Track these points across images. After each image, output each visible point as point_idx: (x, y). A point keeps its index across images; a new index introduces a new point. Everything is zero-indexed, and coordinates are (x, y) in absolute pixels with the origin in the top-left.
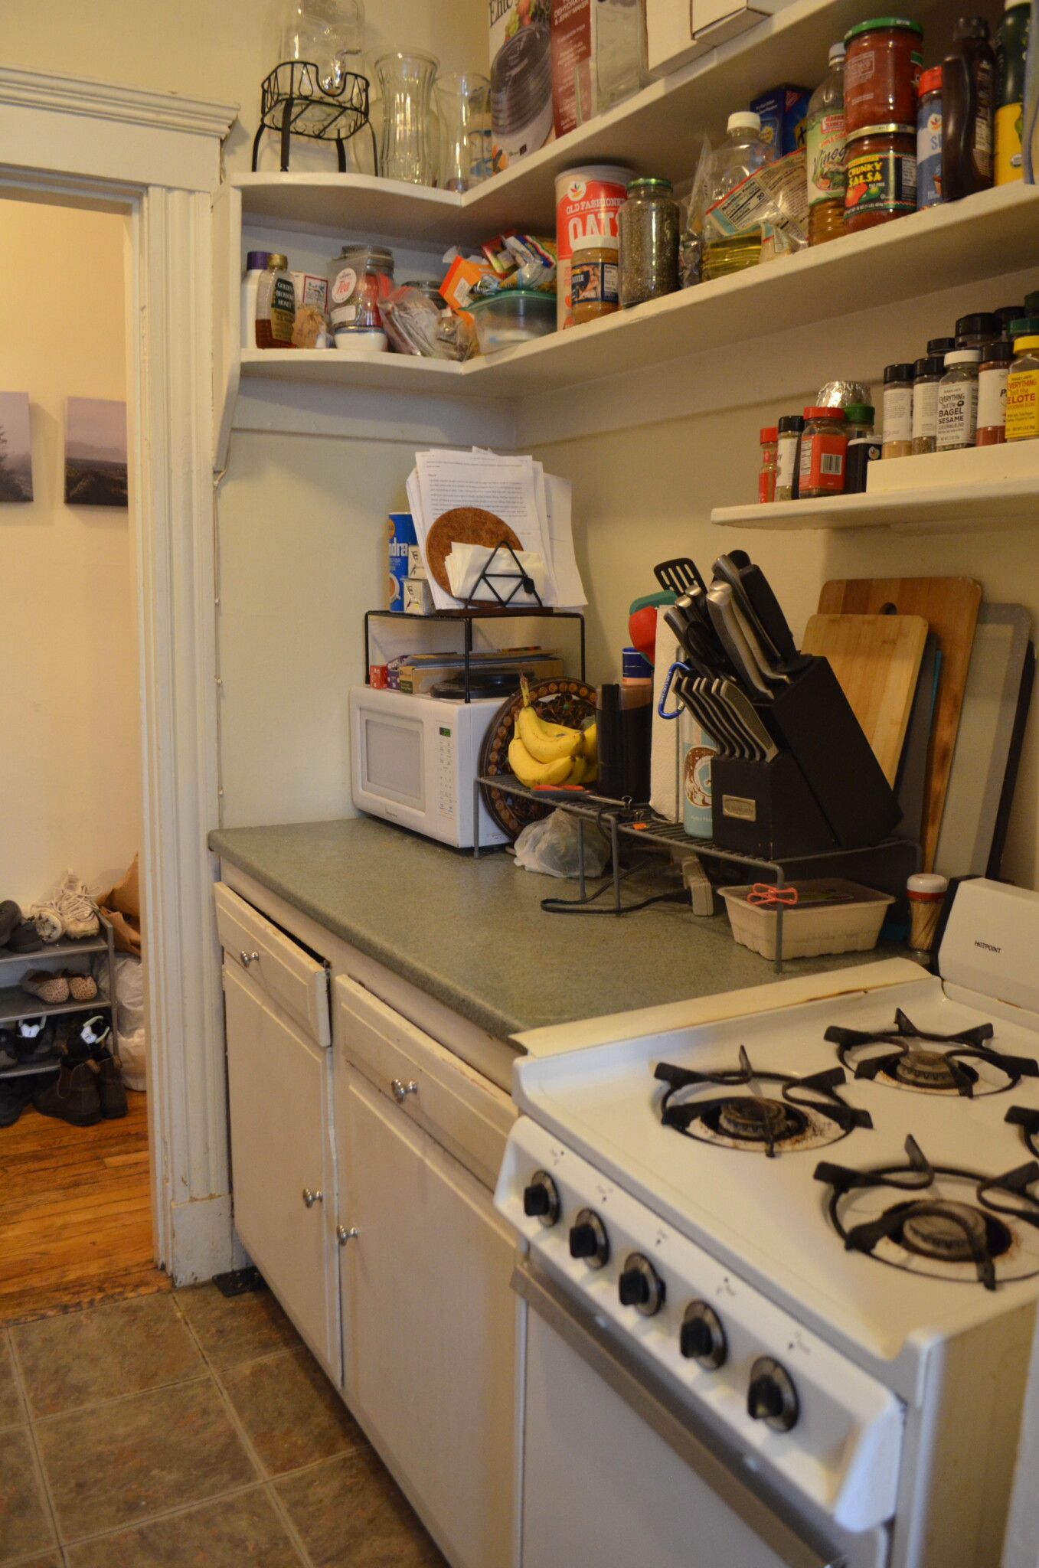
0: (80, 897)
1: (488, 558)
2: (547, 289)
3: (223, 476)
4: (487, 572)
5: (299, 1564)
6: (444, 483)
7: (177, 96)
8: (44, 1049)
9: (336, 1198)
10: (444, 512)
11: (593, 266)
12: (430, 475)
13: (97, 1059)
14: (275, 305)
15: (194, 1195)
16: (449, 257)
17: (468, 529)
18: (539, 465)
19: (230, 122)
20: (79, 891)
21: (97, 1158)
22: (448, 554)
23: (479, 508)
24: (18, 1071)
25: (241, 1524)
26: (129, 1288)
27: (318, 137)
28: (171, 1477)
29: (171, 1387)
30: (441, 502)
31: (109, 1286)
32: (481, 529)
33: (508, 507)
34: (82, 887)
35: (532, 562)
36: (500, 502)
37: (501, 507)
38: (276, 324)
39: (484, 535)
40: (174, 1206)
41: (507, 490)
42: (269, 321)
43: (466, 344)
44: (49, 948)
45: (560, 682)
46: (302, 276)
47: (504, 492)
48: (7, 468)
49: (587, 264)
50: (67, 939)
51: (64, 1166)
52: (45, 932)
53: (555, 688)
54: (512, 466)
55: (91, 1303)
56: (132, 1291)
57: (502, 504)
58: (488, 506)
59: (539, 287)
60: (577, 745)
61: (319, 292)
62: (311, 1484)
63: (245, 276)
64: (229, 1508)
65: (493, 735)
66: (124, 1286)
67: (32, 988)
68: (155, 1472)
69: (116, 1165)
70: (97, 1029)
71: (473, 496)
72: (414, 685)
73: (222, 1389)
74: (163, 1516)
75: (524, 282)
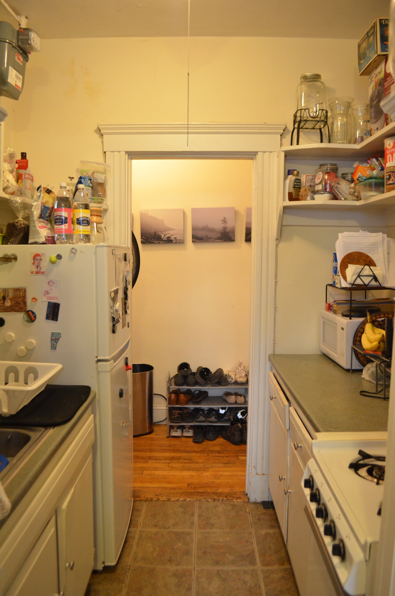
0: (242, 369)
1: (361, 270)
2: (382, 178)
3: (279, 241)
4: (361, 274)
5: (261, 594)
6: (348, 244)
7: (266, 124)
8: (226, 418)
9: (288, 479)
10: (347, 254)
11: (392, 172)
12: (343, 241)
13: (241, 424)
14: (294, 187)
15: (258, 473)
16: (355, 166)
17: (356, 259)
18: (385, 235)
19: (283, 129)
20: (242, 368)
21: (236, 456)
22: (347, 268)
23: (362, 252)
24: (217, 423)
25: (248, 578)
26: (235, 498)
27: (313, 128)
28: (231, 558)
29: (239, 531)
30: (347, 250)
31: (229, 496)
32: (361, 259)
33: (372, 251)
34: (243, 366)
35: (378, 271)
36: (369, 249)
37: (369, 251)
38: (295, 193)
39: (361, 261)
40: (251, 475)
41: (372, 245)
42: (292, 193)
43: (359, 195)
44: (230, 385)
45: (385, 314)
46: (305, 176)
47: (371, 246)
48: (227, 231)
49: (390, 172)
50: (236, 383)
51: (226, 456)
52: (230, 380)
53: (383, 316)
54: (374, 236)
55: (223, 500)
56: (235, 500)
57: (370, 250)
58: (364, 251)
59: (380, 177)
60: (381, 338)
61: (311, 180)
62: (273, 573)
63: (285, 178)
64: (245, 572)
65: (358, 331)
66: (234, 497)
67: (225, 397)
68: (227, 555)
69: (242, 459)
70: (243, 414)
71: (359, 248)
72: (337, 311)
73: (254, 536)
74: (226, 568)
75: (374, 176)
